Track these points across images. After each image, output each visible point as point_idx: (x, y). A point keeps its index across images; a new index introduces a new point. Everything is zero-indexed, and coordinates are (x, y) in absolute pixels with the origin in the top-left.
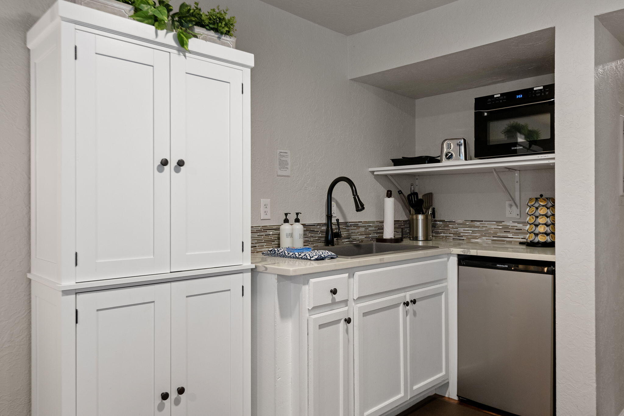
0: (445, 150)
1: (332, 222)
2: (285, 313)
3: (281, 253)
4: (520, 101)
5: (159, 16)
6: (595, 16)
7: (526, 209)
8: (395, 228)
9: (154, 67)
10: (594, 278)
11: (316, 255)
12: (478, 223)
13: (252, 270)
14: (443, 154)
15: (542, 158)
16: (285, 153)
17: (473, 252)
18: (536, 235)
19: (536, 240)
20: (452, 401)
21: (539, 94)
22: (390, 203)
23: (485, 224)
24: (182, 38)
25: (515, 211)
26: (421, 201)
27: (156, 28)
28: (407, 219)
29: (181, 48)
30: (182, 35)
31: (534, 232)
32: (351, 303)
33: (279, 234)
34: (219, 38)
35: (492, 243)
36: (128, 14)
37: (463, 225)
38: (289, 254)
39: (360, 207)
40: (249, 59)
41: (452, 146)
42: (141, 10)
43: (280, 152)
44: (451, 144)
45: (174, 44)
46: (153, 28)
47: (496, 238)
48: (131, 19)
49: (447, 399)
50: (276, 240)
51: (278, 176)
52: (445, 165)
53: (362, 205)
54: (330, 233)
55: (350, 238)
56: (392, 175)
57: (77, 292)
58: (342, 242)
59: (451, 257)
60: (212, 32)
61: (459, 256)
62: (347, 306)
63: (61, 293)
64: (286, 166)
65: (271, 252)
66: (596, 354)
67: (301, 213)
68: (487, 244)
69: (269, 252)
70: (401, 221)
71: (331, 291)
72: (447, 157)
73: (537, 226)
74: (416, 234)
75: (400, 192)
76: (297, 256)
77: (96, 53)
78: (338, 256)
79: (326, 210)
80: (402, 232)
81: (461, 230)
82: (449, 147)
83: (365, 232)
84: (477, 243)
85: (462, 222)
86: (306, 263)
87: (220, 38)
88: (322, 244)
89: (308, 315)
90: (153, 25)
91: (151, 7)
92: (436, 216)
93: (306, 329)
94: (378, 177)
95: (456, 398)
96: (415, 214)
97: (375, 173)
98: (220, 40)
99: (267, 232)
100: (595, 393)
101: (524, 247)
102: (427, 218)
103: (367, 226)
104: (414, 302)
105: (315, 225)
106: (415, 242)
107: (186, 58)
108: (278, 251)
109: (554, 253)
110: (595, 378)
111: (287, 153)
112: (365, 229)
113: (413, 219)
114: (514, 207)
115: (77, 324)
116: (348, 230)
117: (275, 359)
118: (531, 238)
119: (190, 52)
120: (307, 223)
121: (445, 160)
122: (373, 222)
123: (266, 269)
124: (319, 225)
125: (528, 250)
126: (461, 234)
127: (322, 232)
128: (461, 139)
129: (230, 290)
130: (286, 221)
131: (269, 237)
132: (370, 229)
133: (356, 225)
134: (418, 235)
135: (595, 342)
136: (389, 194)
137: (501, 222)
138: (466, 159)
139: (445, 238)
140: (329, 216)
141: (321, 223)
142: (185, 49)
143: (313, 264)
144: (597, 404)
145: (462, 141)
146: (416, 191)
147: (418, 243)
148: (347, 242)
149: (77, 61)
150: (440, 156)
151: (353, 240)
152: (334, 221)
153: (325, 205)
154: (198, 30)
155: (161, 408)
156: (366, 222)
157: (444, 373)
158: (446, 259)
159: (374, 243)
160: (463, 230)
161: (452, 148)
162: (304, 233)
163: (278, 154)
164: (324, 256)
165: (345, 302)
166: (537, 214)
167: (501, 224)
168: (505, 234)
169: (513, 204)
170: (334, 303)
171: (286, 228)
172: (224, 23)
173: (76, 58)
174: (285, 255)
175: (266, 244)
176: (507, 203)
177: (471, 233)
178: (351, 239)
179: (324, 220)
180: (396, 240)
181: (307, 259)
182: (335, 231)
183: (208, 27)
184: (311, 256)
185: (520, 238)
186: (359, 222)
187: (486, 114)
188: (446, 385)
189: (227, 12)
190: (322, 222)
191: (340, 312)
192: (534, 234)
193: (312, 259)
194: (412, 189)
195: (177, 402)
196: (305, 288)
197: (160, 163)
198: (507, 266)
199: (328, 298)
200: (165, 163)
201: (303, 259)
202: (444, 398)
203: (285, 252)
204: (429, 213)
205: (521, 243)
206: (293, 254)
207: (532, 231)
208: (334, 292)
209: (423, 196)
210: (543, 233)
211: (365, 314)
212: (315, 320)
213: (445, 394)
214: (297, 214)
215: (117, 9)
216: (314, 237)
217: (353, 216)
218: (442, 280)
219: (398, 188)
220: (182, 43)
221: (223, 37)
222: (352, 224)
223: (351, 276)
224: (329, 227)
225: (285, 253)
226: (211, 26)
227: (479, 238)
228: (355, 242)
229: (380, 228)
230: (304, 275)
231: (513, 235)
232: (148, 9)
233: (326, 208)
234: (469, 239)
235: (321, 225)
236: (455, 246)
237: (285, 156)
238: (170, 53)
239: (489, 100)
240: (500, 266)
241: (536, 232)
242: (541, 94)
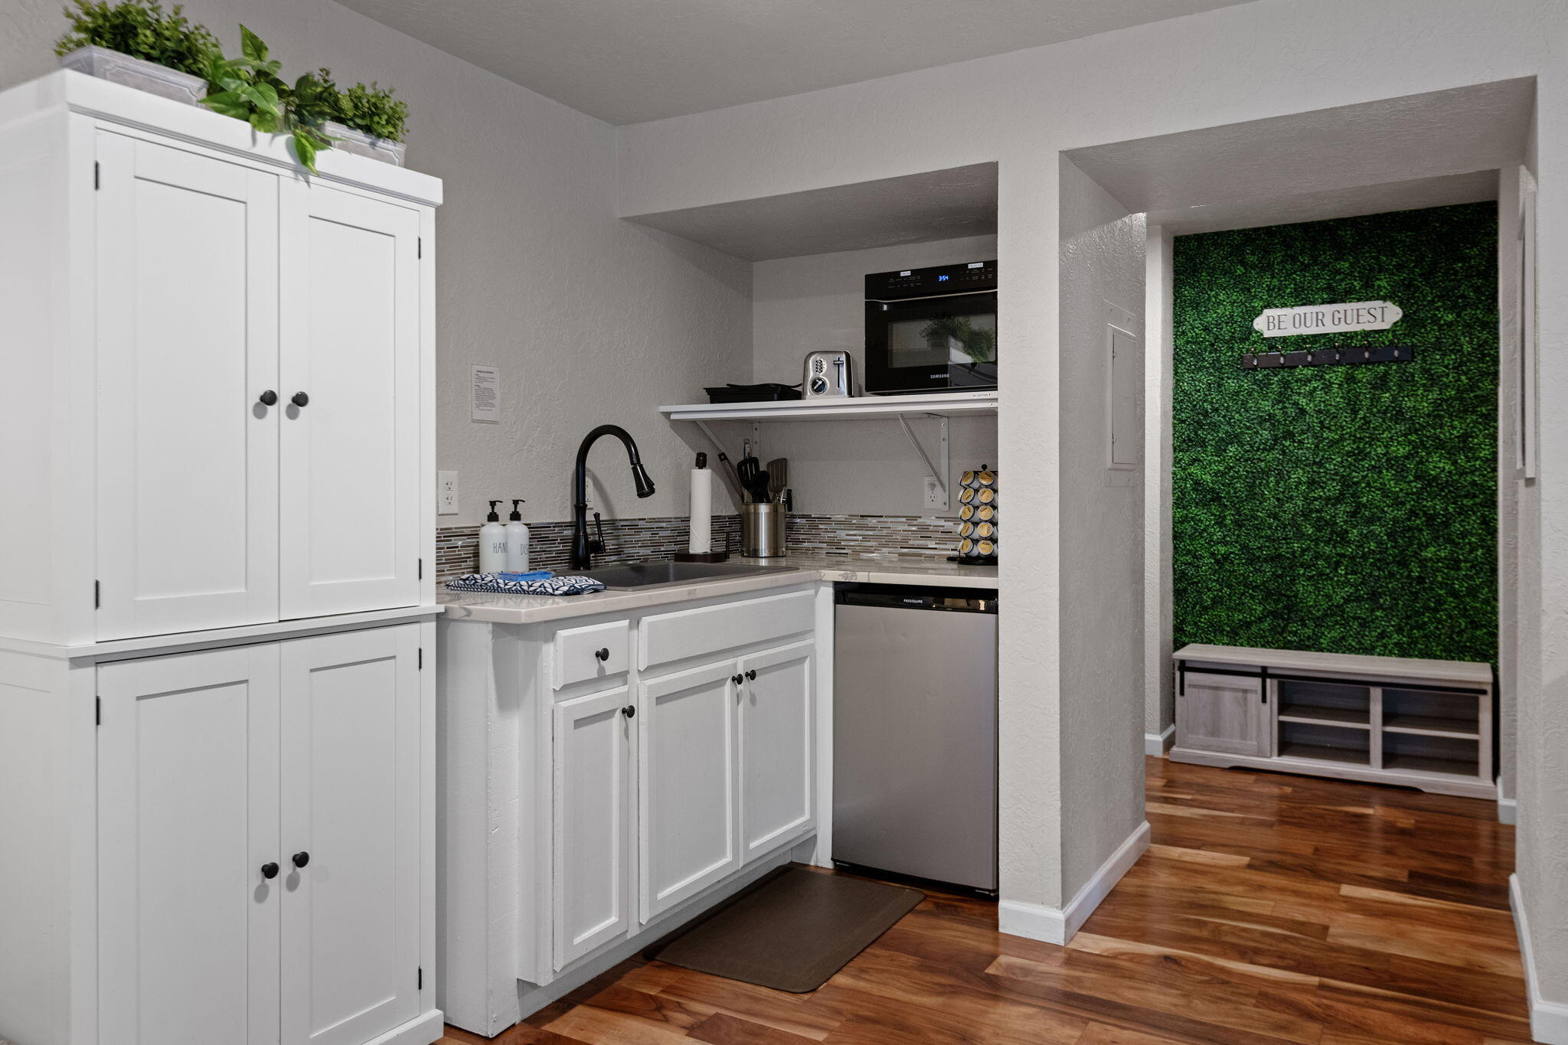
0: (811, 375)
1: (587, 519)
2: (507, 699)
3: (489, 584)
4: (944, 288)
5: (261, 104)
6: (1060, 152)
7: (959, 492)
8: (713, 532)
9: (248, 205)
10: (1058, 615)
11: (564, 585)
12: (874, 521)
13: (439, 616)
14: (807, 381)
15: (979, 398)
16: (487, 372)
17: (862, 577)
18: (975, 542)
19: (975, 553)
20: (823, 872)
21: (977, 278)
22: (702, 480)
23: (887, 522)
24: (303, 146)
25: (941, 495)
26: (764, 477)
27: (254, 126)
28: (736, 513)
29: (304, 168)
30: (304, 141)
31: (972, 536)
32: (634, 677)
33: (478, 546)
34: (373, 145)
35: (900, 560)
36: (196, 96)
37: (846, 524)
38: (506, 585)
39: (645, 488)
40: (432, 188)
41: (825, 366)
42: (222, 90)
43: (478, 371)
44: (823, 363)
45: (287, 158)
46: (247, 126)
47: (907, 550)
48: (201, 107)
49: (812, 869)
50: (470, 557)
51: (473, 421)
52: (812, 404)
53: (650, 484)
54: (582, 541)
55: (620, 554)
56: (706, 421)
57: (100, 661)
58: (605, 562)
59: (822, 588)
60: (359, 132)
61: (836, 584)
62: (625, 683)
63: (67, 664)
64: (490, 401)
65: (467, 582)
66: (1061, 749)
67: (524, 501)
68: (890, 561)
69: (461, 582)
70: (724, 517)
71: (598, 655)
72: (815, 388)
73: (976, 524)
74: (755, 545)
75: (723, 457)
76: (526, 588)
77: (137, 177)
78: (608, 587)
79: (572, 494)
80: (727, 540)
81: (842, 534)
82: (819, 367)
83: (652, 540)
84: (872, 560)
85: (843, 519)
86: (543, 601)
87: (375, 146)
88: (565, 566)
89: (552, 702)
90: (247, 120)
91: (242, 84)
92: (793, 508)
93: (550, 730)
94: (678, 424)
95: (830, 865)
96: (753, 502)
97: (673, 417)
98: (374, 149)
99: (450, 540)
100: (1059, 818)
101: (954, 566)
102: (777, 511)
103: (657, 528)
104: (752, 675)
105: (550, 527)
106: (752, 560)
107: (309, 186)
108: (483, 580)
109: (995, 574)
110: (1059, 792)
111: (492, 373)
112: (652, 534)
113: (748, 514)
114: (938, 489)
115: (99, 726)
116: (617, 537)
117: (487, 793)
118: (965, 548)
119: (319, 175)
120: (537, 520)
121: (811, 394)
122: (668, 520)
123: (469, 613)
124: (558, 527)
125: (962, 572)
126: (842, 544)
127: (564, 541)
128: (841, 352)
129: (394, 657)
130: (493, 517)
131: (455, 551)
132: (661, 534)
133: (634, 526)
134: (758, 546)
135: (1059, 728)
136: (701, 462)
137: (916, 518)
138: (850, 394)
139: (811, 552)
140: (580, 507)
141: (563, 523)
142: (311, 169)
143: (557, 603)
144: (1062, 837)
145: (843, 358)
146: (754, 455)
147: (758, 562)
148: (614, 561)
149: (99, 191)
150: (800, 385)
151: (628, 557)
152: (590, 517)
153: (570, 482)
154: (331, 128)
155: (261, 895)
156: (653, 520)
157: (807, 816)
158: (811, 592)
159: (672, 563)
160: (847, 535)
161: (824, 370)
162: (530, 542)
163: (473, 374)
164: (580, 586)
165: (623, 676)
166: (976, 502)
167: (915, 523)
168: (922, 542)
169: (937, 483)
170: (602, 678)
171: (492, 533)
172: (385, 117)
173: (97, 186)
174: (499, 587)
175: (450, 567)
176: (927, 480)
177: (861, 541)
178: (623, 556)
179: (568, 516)
180: (715, 557)
181: (546, 593)
182: (591, 538)
183: (351, 123)
184: (555, 588)
185: (948, 550)
186: (639, 519)
187: (885, 308)
188: (809, 842)
189: (390, 95)
190: (563, 521)
191: (612, 695)
192: (972, 540)
193: (556, 592)
194: (747, 450)
195: (292, 884)
196: (548, 649)
197: (258, 400)
198: (921, 602)
199: (590, 668)
200: (269, 399)
201: (537, 594)
202: (808, 868)
203: (498, 580)
204: (779, 500)
205: (951, 559)
206: (515, 585)
207: (967, 535)
208: (603, 655)
209: (768, 465)
210: (986, 539)
211: (661, 700)
212: (567, 709)
213: (810, 861)
214: (516, 503)
215: (174, 85)
216: (549, 551)
217: (628, 506)
218: (805, 632)
219: (718, 448)
220: (303, 157)
221: (381, 143)
222: (625, 523)
223: (635, 624)
224: (579, 529)
225: (498, 583)
226: (359, 121)
227: (875, 550)
228: (631, 562)
229: (683, 529)
230: (545, 622)
231: (936, 544)
232: (236, 89)
233: (572, 490)
234: (856, 553)
235: (562, 526)
236: (829, 567)
237: (489, 380)
238: (277, 175)
239: (892, 280)
240: (910, 601)
241: (975, 536)
242: (980, 277)
